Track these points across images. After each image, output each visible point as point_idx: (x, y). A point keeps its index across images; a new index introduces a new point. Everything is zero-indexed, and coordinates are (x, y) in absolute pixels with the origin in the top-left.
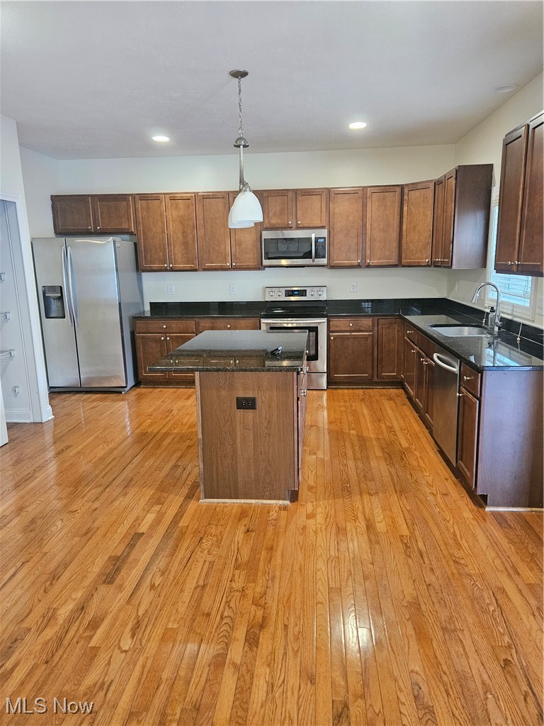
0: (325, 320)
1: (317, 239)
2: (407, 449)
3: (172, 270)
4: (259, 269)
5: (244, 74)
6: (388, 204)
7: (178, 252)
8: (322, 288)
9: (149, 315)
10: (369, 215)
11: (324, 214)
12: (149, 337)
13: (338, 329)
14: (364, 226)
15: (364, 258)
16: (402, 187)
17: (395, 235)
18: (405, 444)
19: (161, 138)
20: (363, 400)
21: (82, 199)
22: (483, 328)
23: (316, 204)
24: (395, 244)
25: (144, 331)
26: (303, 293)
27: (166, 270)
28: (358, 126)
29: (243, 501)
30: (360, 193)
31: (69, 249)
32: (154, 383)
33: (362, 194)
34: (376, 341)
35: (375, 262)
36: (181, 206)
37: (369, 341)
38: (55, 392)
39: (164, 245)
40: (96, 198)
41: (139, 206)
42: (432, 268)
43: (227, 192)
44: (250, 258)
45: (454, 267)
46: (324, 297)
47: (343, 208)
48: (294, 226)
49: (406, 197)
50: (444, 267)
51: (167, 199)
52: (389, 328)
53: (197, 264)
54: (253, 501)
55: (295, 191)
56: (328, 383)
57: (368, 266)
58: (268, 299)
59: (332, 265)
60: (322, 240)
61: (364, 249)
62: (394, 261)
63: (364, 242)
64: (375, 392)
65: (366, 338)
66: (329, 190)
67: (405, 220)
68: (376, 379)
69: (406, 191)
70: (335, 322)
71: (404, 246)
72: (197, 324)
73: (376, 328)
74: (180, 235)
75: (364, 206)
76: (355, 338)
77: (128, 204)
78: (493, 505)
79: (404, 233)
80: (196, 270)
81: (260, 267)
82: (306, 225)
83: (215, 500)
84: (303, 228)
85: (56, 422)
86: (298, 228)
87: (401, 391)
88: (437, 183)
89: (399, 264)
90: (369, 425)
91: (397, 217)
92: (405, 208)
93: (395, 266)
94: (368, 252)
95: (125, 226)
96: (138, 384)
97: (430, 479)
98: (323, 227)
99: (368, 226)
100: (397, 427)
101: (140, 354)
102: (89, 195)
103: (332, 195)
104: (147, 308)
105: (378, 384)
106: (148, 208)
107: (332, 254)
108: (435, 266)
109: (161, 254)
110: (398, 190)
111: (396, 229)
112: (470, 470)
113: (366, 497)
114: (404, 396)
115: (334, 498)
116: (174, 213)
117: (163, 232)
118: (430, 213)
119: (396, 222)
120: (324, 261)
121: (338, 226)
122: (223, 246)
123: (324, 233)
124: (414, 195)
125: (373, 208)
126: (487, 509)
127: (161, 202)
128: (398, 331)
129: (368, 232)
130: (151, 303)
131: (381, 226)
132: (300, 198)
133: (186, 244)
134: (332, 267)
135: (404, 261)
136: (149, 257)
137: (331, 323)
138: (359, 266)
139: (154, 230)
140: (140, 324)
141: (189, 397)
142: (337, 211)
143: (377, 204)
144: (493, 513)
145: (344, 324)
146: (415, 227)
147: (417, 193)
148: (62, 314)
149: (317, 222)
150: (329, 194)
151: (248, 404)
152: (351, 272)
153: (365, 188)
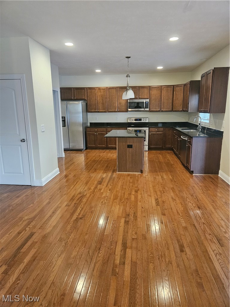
0: (148, 128)
1: (145, 102)
2: (173, 164)
3: (98, 112)
4: (127, 112)
5: (130, 57)
6: (169, 91)
7: (100, 106)
8: (147, 118)
9: (89, 126)
10: (163, 95)
11: (148, 94)
12: (91, 134)
13: (152, 131)
14: (161, 98)
15: (161, 109)
16: (174, 86)
17: (171, 101)
18: (172, 163)
19: (98, 71)
20: (160, 153)
21: (70, 89)
22: (197, 130)
23: (146, 91)
24: (171, 104)
25: (89, 131)
26: (140, 120)
27: (96, 112)
28: (160, 68)
29: (128, 173)
30: (160, 87)
31: (68, 105)
32: (92, 148)
33: (160, 88)
34: (164, 135)
35: (164, 110)
36: (102, 91)
37: (162, 135)
39: (96, 104)
40: (75, 89)
41: (88, 91)
42: (183, 112)
43: (116, 87)
44: (124, 108)
45: (189, 111)
46: (147, 121)
47: (154, 92)
48: (138, 98)
49: (175, 89)
50: (186, 111)
51: (98, 89)
52: (168, 131)
53: (107, 110)
54: (131, 173)
55: (139, 87)
56: (149, 149)
57: (162, 111)
58: (129, 121)
59: (150, 110)
60: (147, 103)
61: (161, 106)
62: (170, 109)
63: (161, 103)
64: (164, 152)
65: (161, 134)
66: (150, 86)
67: (174, 96)
68: (164, 148)
69: (175, 87)
70: (151, 129)
71: (174, 105)
72: (107, 130)
73: (164, 131)
74: (101, 101)
75: (161, 92)
76: (158, 134)
77: (85, 91)
78: (195, 174)
79: (174, 100)
80: (106, 112)
81: (127, 111)
82: (142, 98)
83: (121, 172)
84: (142, 99)
85: (66, 158)
86: (140, 99)
87: (172, 151)
88: (185, 85)
89: (172, 111)
90: (162, 159)
91: (172, 95)
92: (174, 93)
93: (171, 111)
94: (162, 107)
95: (84, 98)
96: (86, 149)
97: (179, 170)
98: (148, 98)
99: (162, 98)
100: (170, 159)
101: (88, 139)
102: (72, 88)
103: (151, 88)
105: (165, 149)
106: (91, 92)
107: (150, 107)
108: (184, 111)
109: (95, 107)
110: (172, 87)
111: (171, 99)
112: (189, 165)
113: (161, 173)
114: (173, 152)
115: (153, 173)
116: (99, 93)
117: (96, 100)
118: (182, 95)
119: (171, 97)
120: (148, 109)
121: (153, 98)
122: (115, 104)
123: (148, 100)
124: (178, 88)
125: (164, 92)
126: (193, 175)
127: (95, 90)
128: (172, 132)
129: (162, 100)
130: (90, 123)
131: (167, 98)
132: (140, 89)
133: (103, 104)
134: (150, 111)
135: (174, 110)
136: (91, 108)
137: (150, 129)
138: (159, 111)
139: (93, 99)
140: (88, 129)
141: (104, 152)
142: (152, 93)
143: (165, 91)
144: (195, 175)
145: (154, 130)
146: (177, 99)
147: (179, 88)
148: (64, 125)
149: (146, 97)
150: (150, 88)
151: (130, 146)
152: (156, 113)
153: (161, 86)
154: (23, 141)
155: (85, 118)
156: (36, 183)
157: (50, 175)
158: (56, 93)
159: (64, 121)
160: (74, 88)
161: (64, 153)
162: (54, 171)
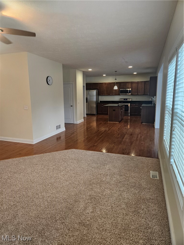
0: (130, 104)
3: (104, 95)
5: (116, 71)
6: (142, 84)
7: (105, 92)
11: (131, 86)
14: (138, 88)
16: (145, 81)
23: (130, 84)
25: (99, 105)
26: (127, 99)
27: (103, 95)
28: (135, 73)
29: (113, 122)
31: (89, 92)
32: (100, 114)
34: (139, 108)
38: (87, 114)
39: (103, 91)
44: (118, 93)
46: (131, 100)
49: (145, 83)
53: (109, 94)
56: (130, 115)
57: (139, 95)
62: (143, 94)
63: (138, 91)
65: (137, 107)
67: (145, 87)
70: (132, 104)
73: (139, 105)
74: (106, 89)
75: (138, 85)
76: (135, 107)
79: (145, 89)
81: (119, 95)
83: (110, 122)
84: (127, 88)
85: (87, 117)
91: (144, 86)
95: (97, 88)
96: (97, 114)
101: (98, 109)
104: (99, 102)
106: (101, 85)
107: (132, 93)
109: (103, 93)
116: (105, 86)
117: (103, 89)
121: (133, 88)
122: (113, 91)
123: (130, 89)
124: (147, 83)
125: (140, 85)
126: (143, 124)
127: (103, 84)
131: (141, 88)
132: (127, 83)
133: (107, 91)
134: (131, 95)
135: (145, 94)
136: (101, 93)
138: (137, 95)
142: (133, 85)
146: (147, 88)
148: (87, 102)
149: (130, 88)
150: (132, 83)
151: (114, 110)
152: (135, 96)
153: (138, 82)
154: (71, 106)
155: (97, 98)
156: (75, 123)
157: (80, 121)
158: (84, 87)
159: (87, 100)
160: (92, 83)
161: (86, 115)
162: (82, 120)
